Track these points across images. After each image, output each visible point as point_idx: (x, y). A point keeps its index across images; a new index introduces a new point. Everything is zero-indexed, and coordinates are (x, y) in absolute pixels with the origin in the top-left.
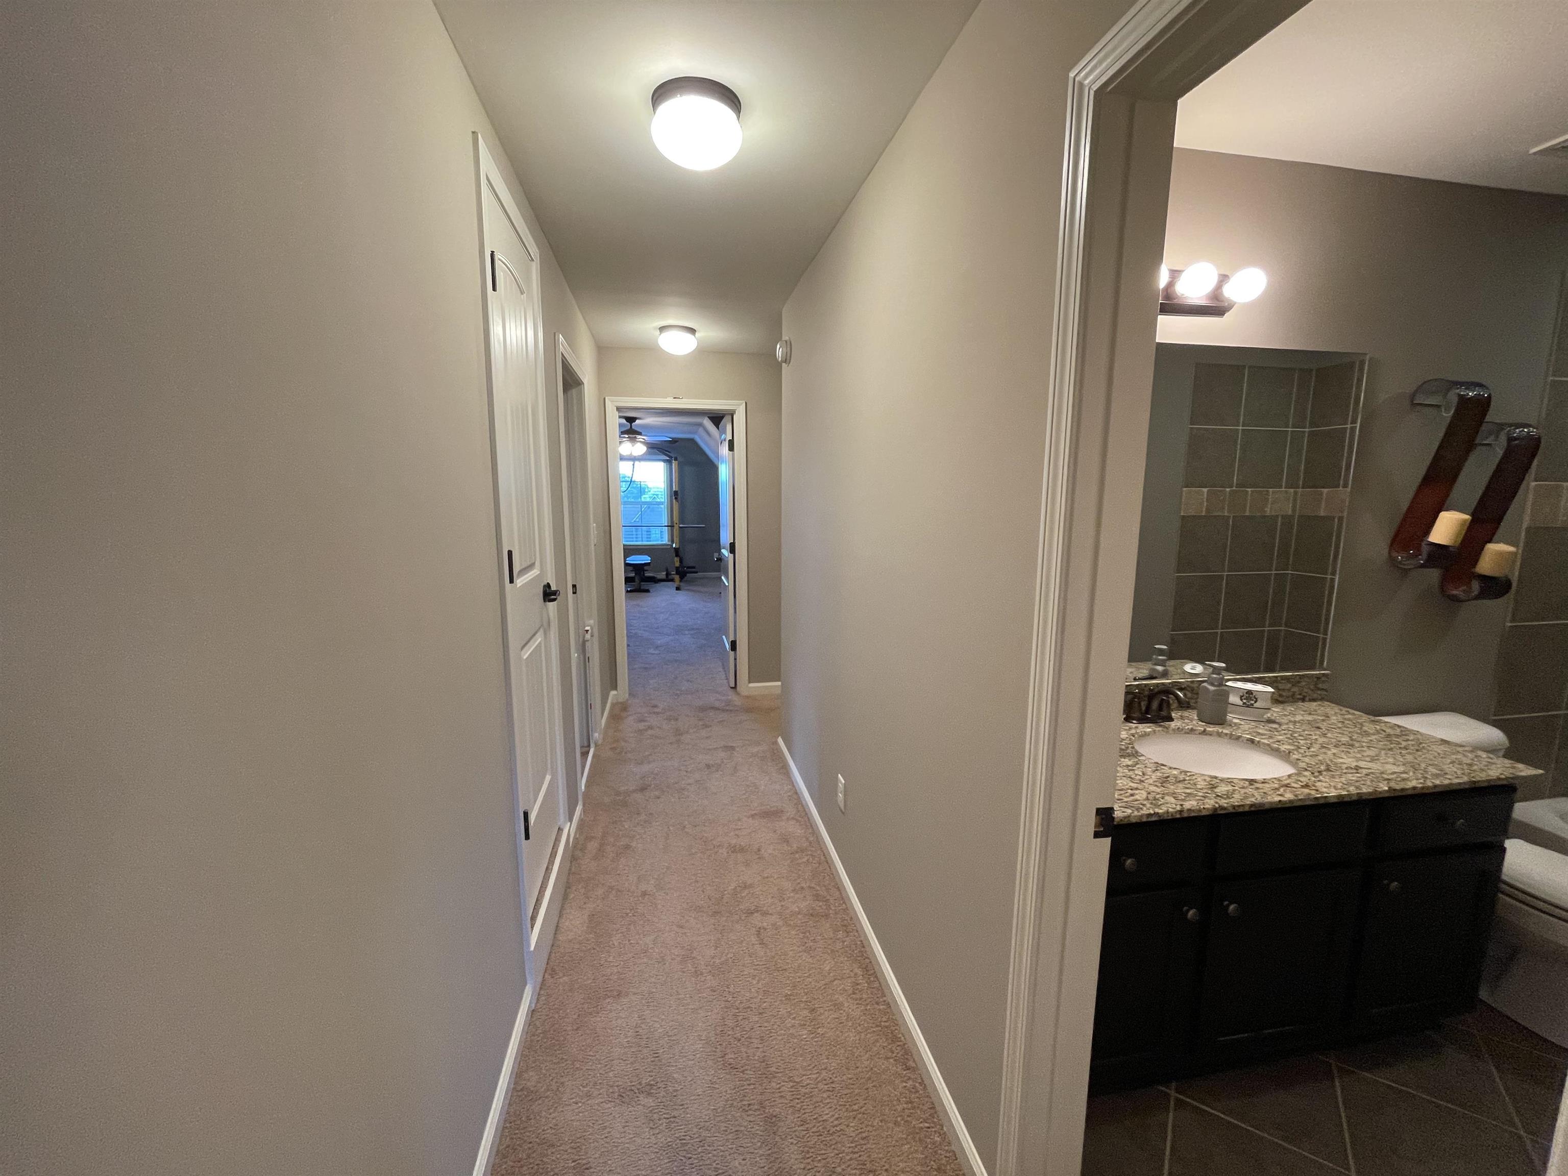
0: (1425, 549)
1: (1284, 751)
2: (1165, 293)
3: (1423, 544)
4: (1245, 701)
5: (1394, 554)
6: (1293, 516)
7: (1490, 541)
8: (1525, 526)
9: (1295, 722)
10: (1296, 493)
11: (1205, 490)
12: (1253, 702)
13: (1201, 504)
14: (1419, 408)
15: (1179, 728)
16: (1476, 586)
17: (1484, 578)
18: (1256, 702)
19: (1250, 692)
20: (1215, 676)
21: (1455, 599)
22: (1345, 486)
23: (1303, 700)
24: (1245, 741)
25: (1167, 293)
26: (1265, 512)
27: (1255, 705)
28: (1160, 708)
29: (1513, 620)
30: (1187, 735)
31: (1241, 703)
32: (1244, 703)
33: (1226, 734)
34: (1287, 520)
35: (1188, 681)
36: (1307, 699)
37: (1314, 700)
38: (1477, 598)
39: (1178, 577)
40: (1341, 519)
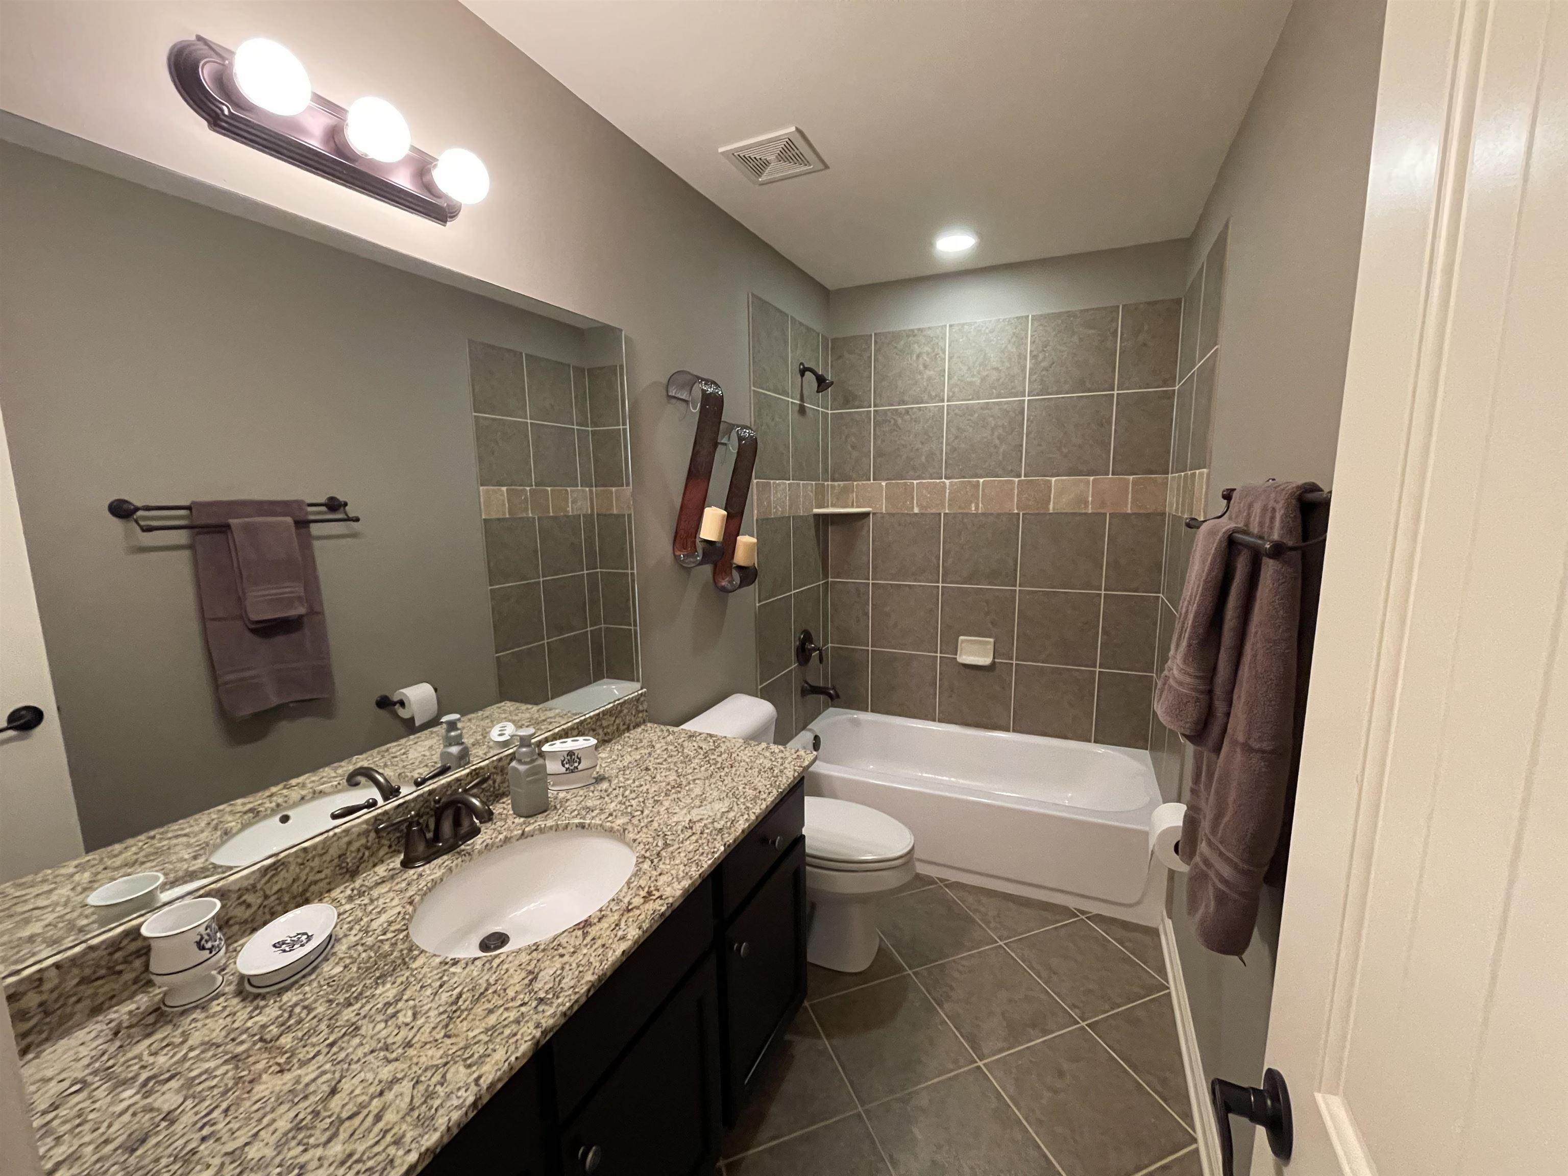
0: (700, 547)
1: (618, 830)
2: (332, 144)
3: (698, 541)
4: (567, 766)
5: (678, 553)
6: (592, 514)
7: (738, 535)
8: (755, 518)
9: (624, 769)
10: (591, 492)
11: (504, 489)
12: (576, 764)
13: (504, 505)
14: (674, 401)
15: (487, 846)
16: (736, 575)
17: (740, 568)
18: (579, 763)
19: (571, 753)
20: (524, 749)
21: (724, 590)
22: (628, 485)
23: (628, 729)
24: (574, 828)
25: (336, 145)
26: (568, 512)
27: (580, 767)
28: (457, 823)
29: (759, 602)
30: (500, 849)
31: (563, 770)
32: (567, 769)
33: (551, 828)
34: (589, 518)
35: (493, 761)
36: (631, 727)
37: (637, 725)
38: (740, 586)
39: (491, 590)
40: (629, 516)
